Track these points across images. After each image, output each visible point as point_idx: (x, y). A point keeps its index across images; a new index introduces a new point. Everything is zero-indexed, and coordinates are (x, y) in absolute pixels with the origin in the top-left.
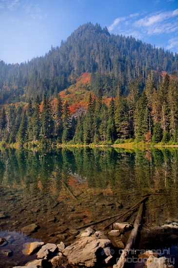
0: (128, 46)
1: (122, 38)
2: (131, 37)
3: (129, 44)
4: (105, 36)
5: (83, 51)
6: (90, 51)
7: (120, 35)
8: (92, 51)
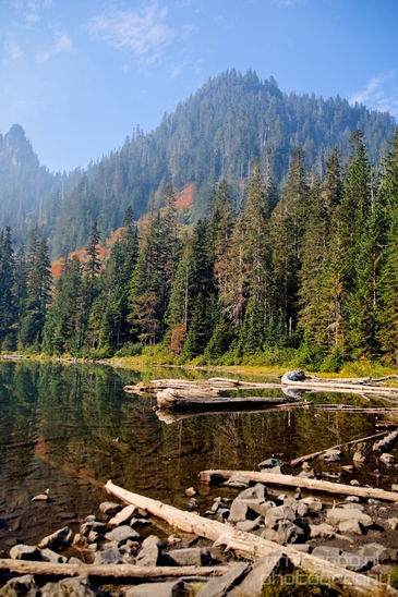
0: (328, 118)
1: (313, 103)
2: (338, 99)
3: (332, 115)
4: (264, 97)
5: (198, 133)
6: (214, 132)
7: (310, 96)
8: (219, 131)
